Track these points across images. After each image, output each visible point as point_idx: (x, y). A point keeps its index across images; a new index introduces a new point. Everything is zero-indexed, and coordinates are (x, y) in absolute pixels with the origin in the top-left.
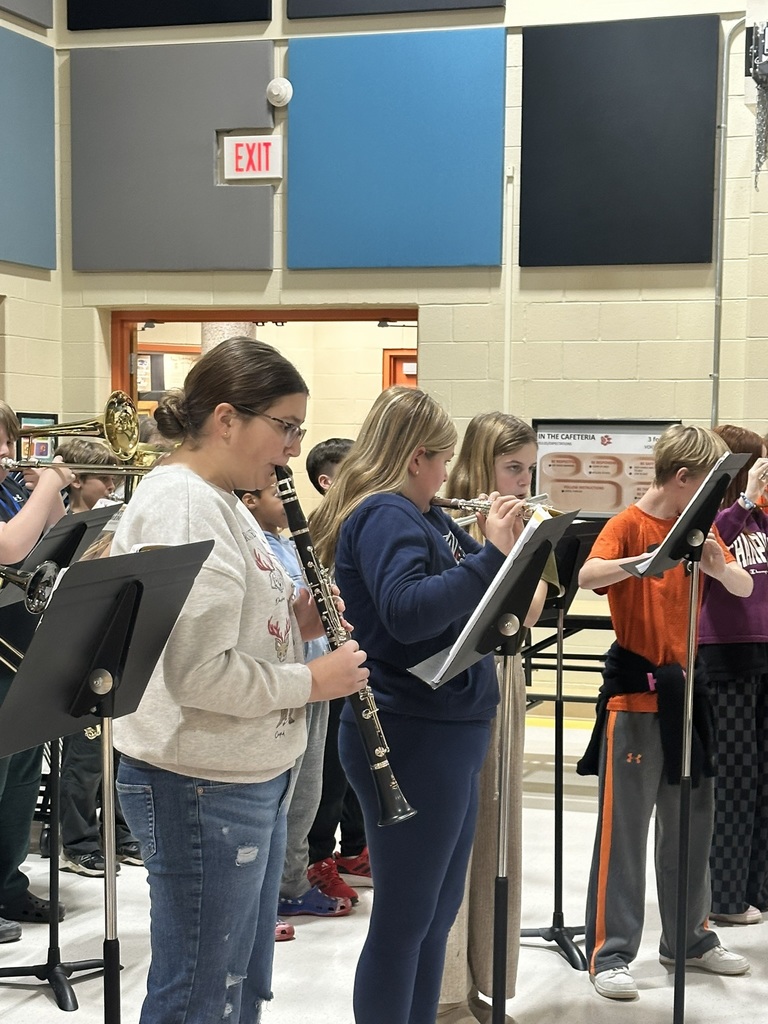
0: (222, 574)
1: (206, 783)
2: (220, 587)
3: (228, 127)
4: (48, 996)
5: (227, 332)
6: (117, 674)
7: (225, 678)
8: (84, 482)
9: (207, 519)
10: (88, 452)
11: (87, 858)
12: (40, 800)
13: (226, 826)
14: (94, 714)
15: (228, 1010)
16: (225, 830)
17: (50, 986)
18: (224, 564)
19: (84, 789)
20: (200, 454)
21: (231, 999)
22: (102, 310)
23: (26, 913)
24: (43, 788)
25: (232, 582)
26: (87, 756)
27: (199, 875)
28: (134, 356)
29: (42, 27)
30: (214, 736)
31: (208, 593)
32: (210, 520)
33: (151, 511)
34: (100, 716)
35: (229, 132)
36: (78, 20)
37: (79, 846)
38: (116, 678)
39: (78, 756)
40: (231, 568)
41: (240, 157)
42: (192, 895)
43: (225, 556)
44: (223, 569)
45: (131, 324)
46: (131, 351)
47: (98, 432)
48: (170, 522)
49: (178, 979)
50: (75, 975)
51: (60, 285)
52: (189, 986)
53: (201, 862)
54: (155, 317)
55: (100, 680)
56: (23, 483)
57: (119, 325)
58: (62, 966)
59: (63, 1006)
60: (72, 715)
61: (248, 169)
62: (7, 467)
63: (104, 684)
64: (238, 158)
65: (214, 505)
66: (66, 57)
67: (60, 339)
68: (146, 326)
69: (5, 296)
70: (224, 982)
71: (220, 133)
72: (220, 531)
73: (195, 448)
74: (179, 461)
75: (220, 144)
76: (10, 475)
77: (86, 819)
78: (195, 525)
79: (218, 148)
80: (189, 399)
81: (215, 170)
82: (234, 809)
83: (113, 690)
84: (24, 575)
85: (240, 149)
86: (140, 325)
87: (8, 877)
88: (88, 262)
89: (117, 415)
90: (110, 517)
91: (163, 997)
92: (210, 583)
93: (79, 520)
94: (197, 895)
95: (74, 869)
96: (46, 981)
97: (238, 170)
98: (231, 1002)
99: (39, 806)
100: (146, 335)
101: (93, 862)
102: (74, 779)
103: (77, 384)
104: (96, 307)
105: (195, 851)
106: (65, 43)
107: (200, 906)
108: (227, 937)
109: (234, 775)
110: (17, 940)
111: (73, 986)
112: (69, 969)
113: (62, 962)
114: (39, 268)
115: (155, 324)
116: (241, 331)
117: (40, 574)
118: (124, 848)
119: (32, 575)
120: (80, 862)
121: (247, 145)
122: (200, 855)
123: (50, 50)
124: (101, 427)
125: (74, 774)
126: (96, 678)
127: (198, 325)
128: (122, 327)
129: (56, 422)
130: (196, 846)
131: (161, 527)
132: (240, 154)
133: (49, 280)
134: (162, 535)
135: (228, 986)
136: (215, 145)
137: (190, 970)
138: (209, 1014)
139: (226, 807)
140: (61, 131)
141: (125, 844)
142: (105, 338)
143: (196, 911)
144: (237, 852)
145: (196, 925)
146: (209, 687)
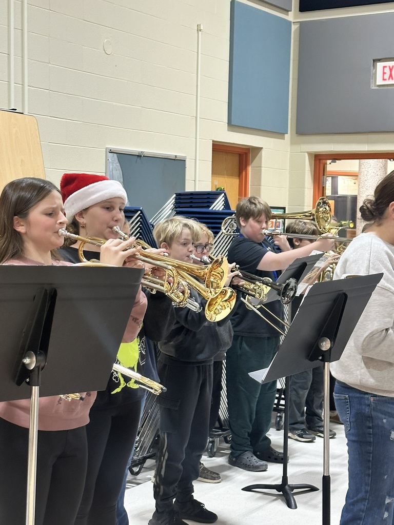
0: (386, 289)
1: (375, 396)
2: (384, 296)
3: (379, 58)
4: (282, 500)
5: (372, 164)
6: (333, 340)
7: (384, 342)
8: (301, 242)
9: (380, 261)
10: (303, 226)
11: (299, 432)
12: (276, 401)
13: (385, 419)
14: (321, 360)
15: (386, 515)
16: (385, 421)
17: (283, 495)
18: (386, 284)
19: (299, 398)
20: (383, 228)
21: (387, 510)
22: (310, 154)
23: (269, 457)
24: (277, 396)
25: (391, 294)
26: (302, 381)
27: (370, 442)
28: (325, 177)
29: (286, 11)
30: (379, 372)
31: (378, 299)
32: (382, 262)
33: (352, 256)
34: (324, 360)
35: (379, 60)
36: (305, 7)
37: (295, 426)
38: (332, 342)
39: (296, 381)
40: (390, 286)
41: (385, 73)
42: (367, 453)
43: (388, 280)
44: (386, 287)
45: (324, 161)
46: (324, 175)
47: (312, 218)
48: (361, 262)
49: (360, 496)
50: (295, 491)
51: (289, 142)
52: (366, 499)
53: (372, 436)
54: (336, 157)
55: (324, 343)
56: (273, 242)
57: (318, 162)
58: (289, 486)
59: (289, 506)
60: (309, 360)
61: (389, 79)
62: (265, 234)
63: (326, 345)
64: (384, 73)
65: (384, 254)
66: (297, 26)
67: (288, 168)
68: (332, 162)
69: (262, 148)
70: (385, 501)
71: (374, 61)
72: (386, 267)
73: (380, 225)
74: (372, 231)
75: (375, 66)
76: (266, 237)
77: (299, 412)
78: (373, 264)
79: (374, 69)
80: (376, 200)
81: (371, 81)
82: (390, 410)
83: (330, 349)
84: (280, 285)
85: (385, 69)
86: (328, 162)
87: (261, 438)
88: (304, 130)
89: (321, 209)
90: (318, 260)
91: (353, 504)
92: (380, 294)
93: (303, 261)
94: (370, 453)
95: (292, 437)
96: (281, 493)
97: (384, 80)
98: (388, 511)
99: (275, 404)
100: (331, 167)
101: (302, 434)
102: (294, 392)
103: (296, 192)
104: (307, 152)
105: (369, 430)
106: (298, 18)
107: (371, 459)
108: (386, 477)
109: (390, 393)
110: (265, 471)
111: (294, 496)
112: (293, 488)
113: (289, 484)
114: (279, 133)
115: (337, 161)
116: (380, 164)
117: (288, 285)
118: (317, 428)
119: (284, 285)
120: (296, 434)
121: (389, 67)
122: (371, 433)
123: (290, 22)
124: (313, 215)
125: (295, 390)
126: (322, 342)
127: (357, 161)
128: (320, 162)
129: (285, 212)
130: (369, 428)
131: (356, 264)
132: (385, 71)
133: (284, 139)
134: (356, 269)
135: (386, 503)
136: (372, 68)
137: (366, 492)
138: (376, 516)
139: (386, 409)
140: (293, 63)
141: (318, 427)
142: (311, 169)
143: (369, 461)
144: (391, 433)
145: (369, 468)
146: (376, 347)
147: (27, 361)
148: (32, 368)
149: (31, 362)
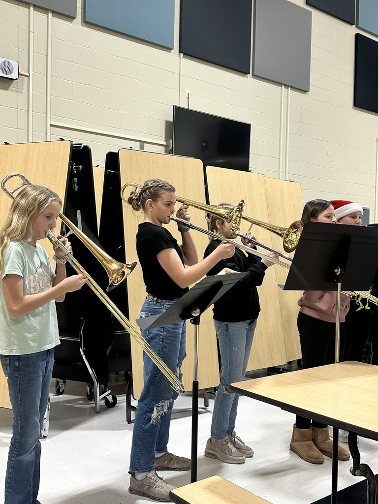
147: (336, 271)
148: (338, 274)
149: (338, 271)
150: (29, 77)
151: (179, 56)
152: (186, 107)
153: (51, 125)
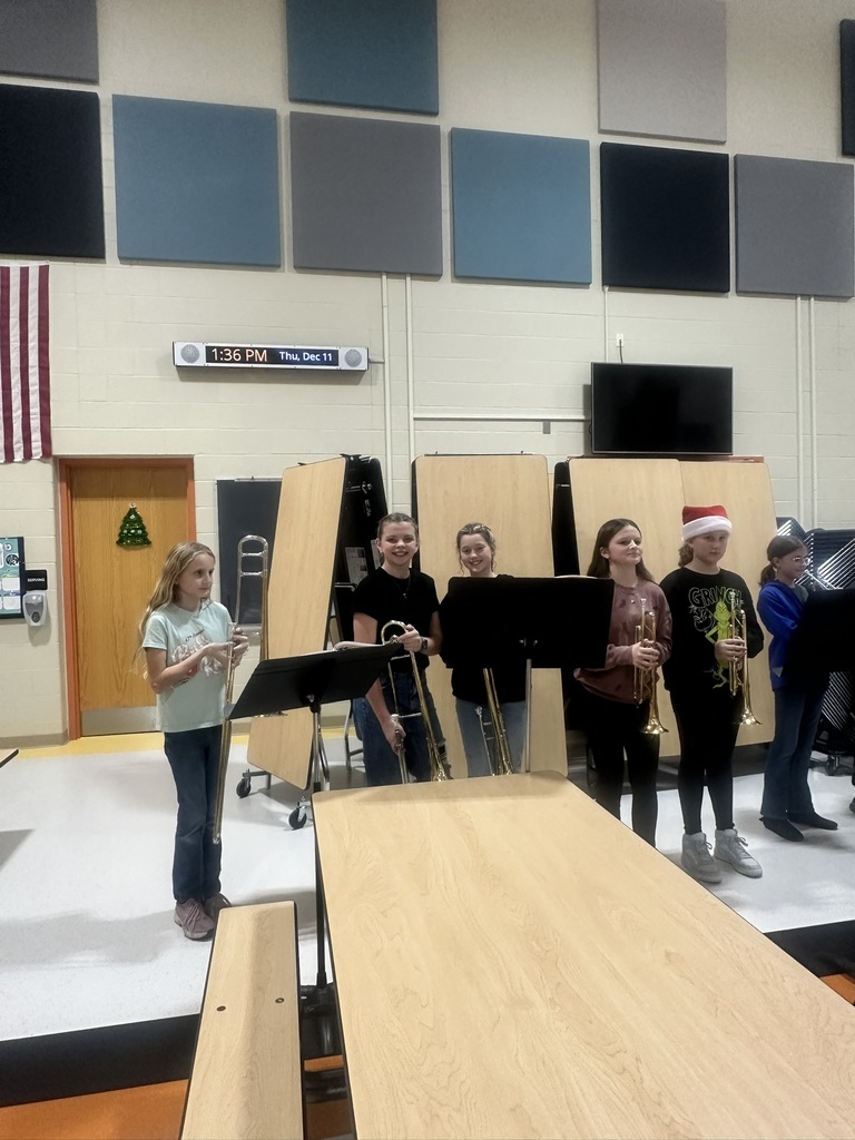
150: (384, 363)
151: (603, 290)
152: (618, 361)
153: (415, 419)
